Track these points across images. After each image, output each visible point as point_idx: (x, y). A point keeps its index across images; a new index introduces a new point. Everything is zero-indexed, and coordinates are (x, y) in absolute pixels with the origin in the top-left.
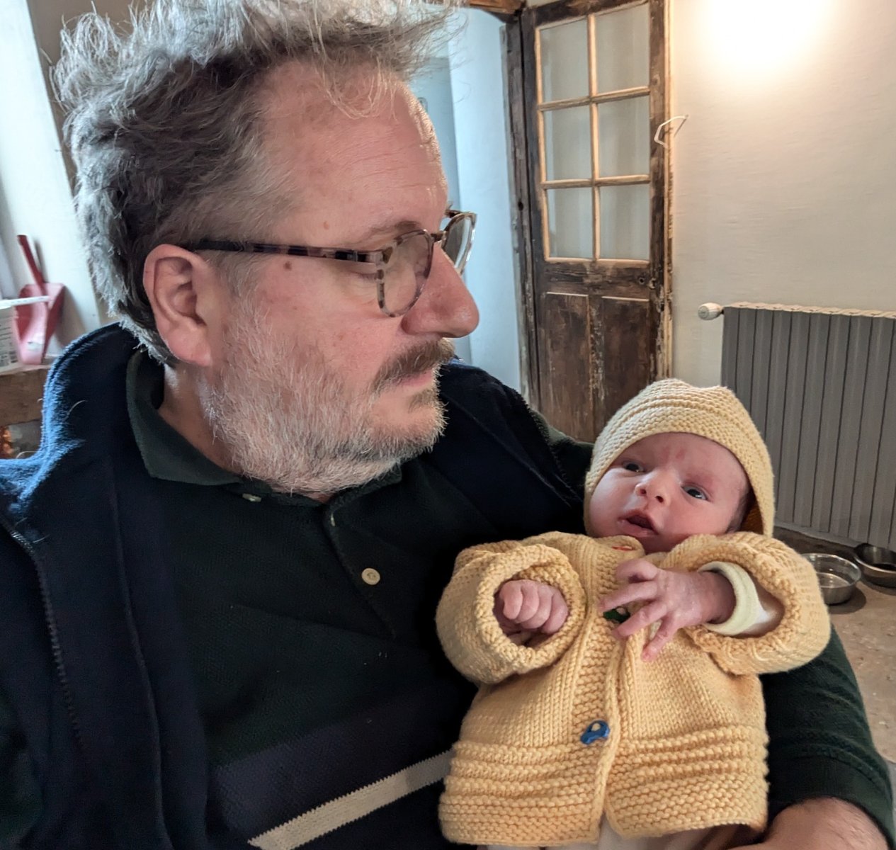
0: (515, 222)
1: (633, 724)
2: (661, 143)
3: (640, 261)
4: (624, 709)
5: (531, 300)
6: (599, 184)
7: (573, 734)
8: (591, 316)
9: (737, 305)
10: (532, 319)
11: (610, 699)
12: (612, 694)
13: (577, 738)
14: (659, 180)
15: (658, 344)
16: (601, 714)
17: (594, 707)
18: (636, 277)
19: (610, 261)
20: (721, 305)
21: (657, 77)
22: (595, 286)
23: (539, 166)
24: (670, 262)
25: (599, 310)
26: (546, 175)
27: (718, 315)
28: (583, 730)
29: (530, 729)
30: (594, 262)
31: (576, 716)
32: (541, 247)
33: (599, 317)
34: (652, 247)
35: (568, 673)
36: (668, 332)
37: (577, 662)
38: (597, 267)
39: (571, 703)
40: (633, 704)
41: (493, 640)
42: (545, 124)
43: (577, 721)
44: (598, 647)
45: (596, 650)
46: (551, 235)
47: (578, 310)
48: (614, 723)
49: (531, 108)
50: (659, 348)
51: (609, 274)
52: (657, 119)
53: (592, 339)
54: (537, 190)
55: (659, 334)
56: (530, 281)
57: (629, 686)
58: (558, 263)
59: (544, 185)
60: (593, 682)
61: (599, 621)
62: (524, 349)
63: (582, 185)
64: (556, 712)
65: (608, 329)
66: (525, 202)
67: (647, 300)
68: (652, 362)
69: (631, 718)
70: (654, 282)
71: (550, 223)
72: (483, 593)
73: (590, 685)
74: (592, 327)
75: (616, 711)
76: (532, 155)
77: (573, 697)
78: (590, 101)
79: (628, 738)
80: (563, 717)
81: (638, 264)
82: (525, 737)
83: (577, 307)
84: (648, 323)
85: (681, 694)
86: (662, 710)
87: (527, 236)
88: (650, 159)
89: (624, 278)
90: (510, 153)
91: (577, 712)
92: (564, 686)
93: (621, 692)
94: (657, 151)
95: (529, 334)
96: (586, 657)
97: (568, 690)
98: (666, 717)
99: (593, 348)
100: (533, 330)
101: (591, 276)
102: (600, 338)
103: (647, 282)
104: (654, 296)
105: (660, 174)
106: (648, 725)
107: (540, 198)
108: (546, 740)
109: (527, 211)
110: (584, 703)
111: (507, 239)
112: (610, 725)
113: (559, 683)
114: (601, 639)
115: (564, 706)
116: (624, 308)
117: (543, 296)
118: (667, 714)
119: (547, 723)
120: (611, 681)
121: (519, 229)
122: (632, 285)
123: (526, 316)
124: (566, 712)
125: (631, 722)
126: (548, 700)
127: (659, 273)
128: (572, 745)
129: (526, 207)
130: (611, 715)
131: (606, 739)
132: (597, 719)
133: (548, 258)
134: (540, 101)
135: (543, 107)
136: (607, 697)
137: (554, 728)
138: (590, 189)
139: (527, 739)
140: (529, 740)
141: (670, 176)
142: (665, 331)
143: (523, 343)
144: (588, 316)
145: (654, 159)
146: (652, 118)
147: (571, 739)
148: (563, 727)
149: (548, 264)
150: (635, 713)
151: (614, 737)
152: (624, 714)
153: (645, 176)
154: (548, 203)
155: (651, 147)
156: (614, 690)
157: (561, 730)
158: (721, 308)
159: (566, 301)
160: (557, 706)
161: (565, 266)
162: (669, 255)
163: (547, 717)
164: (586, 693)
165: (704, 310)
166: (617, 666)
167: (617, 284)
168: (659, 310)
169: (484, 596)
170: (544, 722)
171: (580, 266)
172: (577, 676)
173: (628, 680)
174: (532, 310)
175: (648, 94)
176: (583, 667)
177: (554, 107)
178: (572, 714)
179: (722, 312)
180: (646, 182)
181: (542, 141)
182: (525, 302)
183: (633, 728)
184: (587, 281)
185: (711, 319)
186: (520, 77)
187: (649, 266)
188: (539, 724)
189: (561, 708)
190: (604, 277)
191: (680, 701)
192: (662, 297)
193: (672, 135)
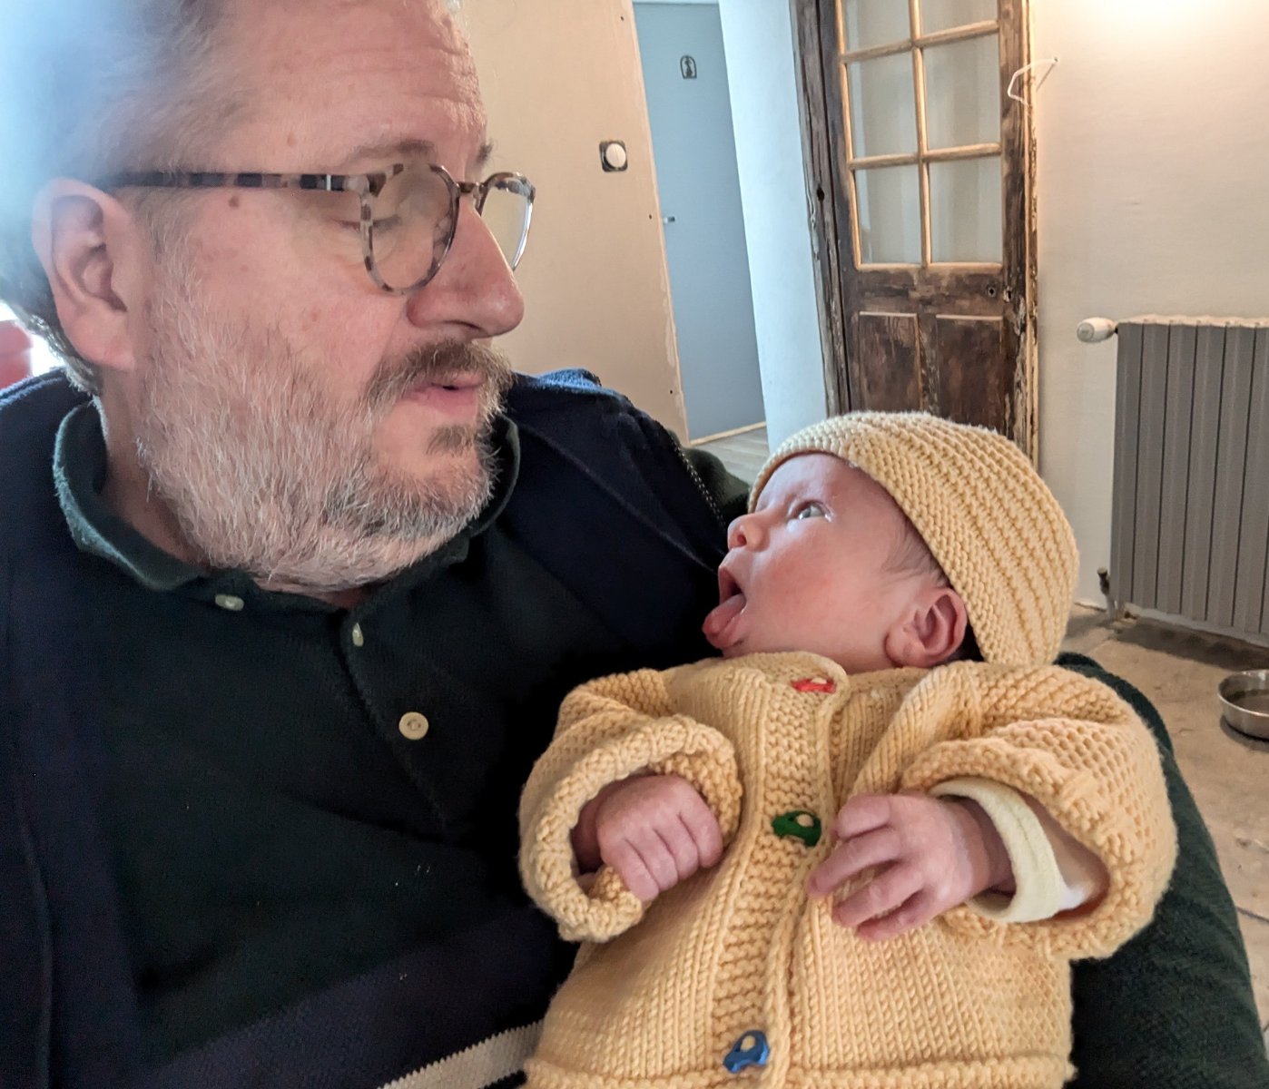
0: (813, 217)
1: (811, 1038)
2: (1017, 98)
3: (988, 264)
4: (797, 1010)
5: (839, 324)
6: (928, 160)
7: (714, 1051)
8: (920, 343)
9: (1139, 320)
10: (841, 351)
11: (774, 990)
12: (777, 982)
13: (720, 1061)
14: (1016, 152)
15: (1016, 379)
16: (759, 1019)
17: (748, 1004)
18: (983, 287)
19: (944, 266)
20: (1113, 320)
21: (1009, 7)
22: (926, 302)
23: (844, 139)
24: (1034, 264)
25: (933, 335)
26: (856, 151)
27: (1109, 335)
28: (729, 1046)
29: (641, 1046)
30: (924, 268)
31: (719, 1019)
32: (850, 251)
33: (932, 344)
34: (1006, 244)
35: (705, 943)
36: (1031, 361)
37: (721, 921)
38: (928, 275)
39: (711, 997)
40: (814, 1001)
41: (550, 885)
42: (851, 81)
43: (721, 1028)
44: (762, 889)
45: (758, 896)
46: (862, 233)
47: (903, 337)
48: (779, 1037)
49: (830, 59)
50: (1019, 385)
51: (944, 283)
52: (1011, 64)
53: (922, 375)
54: (842, 171)
55: (1019, 365)
56: (837, 296)
57: (807, 969)
58: (875, 272)
59: (851, 165)
60: (748, 958)
61: (765, 841)
62: (832, 393)
63: (905, 162)
64: (684, 1015)
65: (946, 361)
66: (826, 189)
67: (1000, 318)
68: (1008, 406)
69: (808, 1029)
70: (1009, 293)
71: (861, 217)
72: (561, 798)
73: (743, 963)
74: (923, 359)
75: (783, 1012)
76: (833, 125)
77: (713, 986)
78: (913, 45)
79: (803, 1067)
80: (696, 1022)
81: (987, 269)
82: (632, 1061)
83: (902, 332)
84: (1002, 351)
85: (910, 983)
86: (868, 1014)
87: (831, 236)
88: (1002, 122)
89: (966, 288)
90: (804, 123)
91: (721, 1012)
92: (697, 967)
93: (795, 979)
94: (1010, 109)
95: (837, 372)
96: (738, 910)
97: (705, 975)
98: (874, 1028)
99: (925, 389)
100: (843, 366)
101: (920, 288)
102: (935, 373)
103: (1000, 292)
104: (1010, 311)
105: (1017, 143)
106: (840, 1040)
107: (847, 183)
108: (668, 1065)
109: (830, 204)
110: (730, 997)
111: (803, 241)
112: (771, 1040)
113: (689, 963)
114: (767, 874)
115: (697, 1002)
116: (968, 332)
117: (855, 318)
118: (877, 1019)
119: (669, 1034)
120: (777, 957)
121: (819, 227)
122: (978, 298)
123: (834, 348)
124: (701, 1014)
125: (808, 1035)
126: (670, 993)
127: (1018, 281)
128: (712, 1072)
129: (827, 196)
130: (774, 1023)
131: (763, 1067)
132: (752, 1028)
133: (860, 266)
134: (842, 49)
135: (846, 57)
136: (769, 989)
137: (680, 1042)
138: (915, 168)
139: (636, 1062)
140: (639, 1065)
141: (1033, 143)
142: (1028, 362)
143: (830, 385)
144: (917, 343)
145: (1007, 122)
146: (1003, 63)
147: (710, 1061)
148: (697, 1040)
149: (860, 273)
150: (816, 1019)
151: (778, 1064)
152: (797, 1020)
153: (993, 146)
154: (858, 190)
155: (1003, 105)
156: (781, 974)
157: (694, 1045)
158: (1114, 325)
159: (886, 323)
160: (686, 1003)
161: (884, 275)
162: (1033, 255)
163: (669, 1023)
164: (737, 977)
165: (1086, 328)
166: (790, 927)
167: (957, 298)
168: (1018, 332)
169: (561, 805)
170: (664, 1033)
171: (904, 275)
172: (721, 948)
173: (806, 957)
174: (841, 339)
175: (997, 31)
176: (734, 928)
177: (862, 57)
178: (713, 1016)
179: (1116, 331)
180: (997, 154)
181: (846, 103)
182: (830, 328)
183: (812, 1047)
184: (914, 295)
185: (1099, 340)
186: (814, 21)
187: (1002, 270)
188: (656, 1036)
189: (693, 1006)
190: (938, 288)
191: (907, 997)
192: (1022, 312)
193: (1033, 88)
